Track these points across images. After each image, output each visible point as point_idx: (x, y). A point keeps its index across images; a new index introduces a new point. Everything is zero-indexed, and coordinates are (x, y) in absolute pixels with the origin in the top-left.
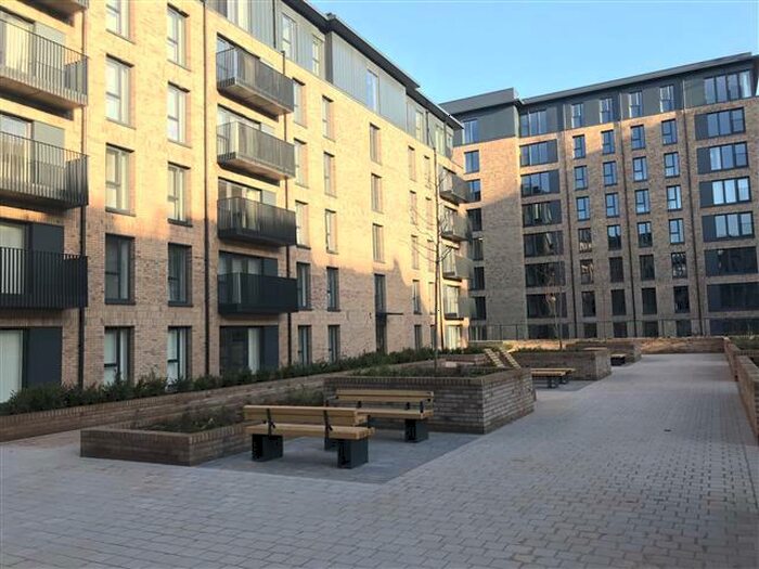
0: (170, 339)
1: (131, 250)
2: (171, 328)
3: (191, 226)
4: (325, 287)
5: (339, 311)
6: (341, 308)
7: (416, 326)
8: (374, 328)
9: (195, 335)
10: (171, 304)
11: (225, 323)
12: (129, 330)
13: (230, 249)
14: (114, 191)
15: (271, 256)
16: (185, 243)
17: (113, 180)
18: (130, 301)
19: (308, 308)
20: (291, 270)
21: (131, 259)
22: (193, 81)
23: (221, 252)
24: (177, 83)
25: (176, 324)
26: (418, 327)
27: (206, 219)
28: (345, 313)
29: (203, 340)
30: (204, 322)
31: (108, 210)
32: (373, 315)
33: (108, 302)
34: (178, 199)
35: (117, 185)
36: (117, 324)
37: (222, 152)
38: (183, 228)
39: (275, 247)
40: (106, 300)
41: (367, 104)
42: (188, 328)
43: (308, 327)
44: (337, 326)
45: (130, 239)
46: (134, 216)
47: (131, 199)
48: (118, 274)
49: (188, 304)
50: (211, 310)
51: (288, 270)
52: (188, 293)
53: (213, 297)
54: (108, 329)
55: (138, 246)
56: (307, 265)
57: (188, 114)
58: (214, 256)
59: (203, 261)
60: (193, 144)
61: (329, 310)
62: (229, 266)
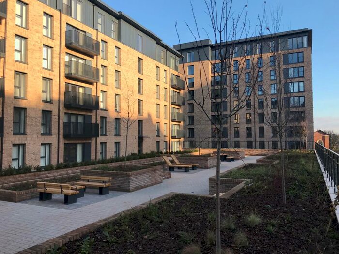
0: (42, 148)
1: (25, 113)
2: (42, 144)
3: (52, 103)
4: (114, 126)
5: (120, 136)
6: (121, 135)
7: (157, 142)
8: (137, 143)
9: (53, 147)
10: (42, 134)
11: (67, 142)
12: (24, 145)
13: (69, 112)
14: (18, 90)
15: (89, 114)
16: (49, 110)
17: (18, 85)
18: (24, 134)
19: (105, 135)
20: (98, 120)
21: (25, 117)
22: (55, 44)
23: (65, 113)
24: (47, 44)
25: (45, 142)
26: (158, 142)
27: (59, 100)
28: (123, 137)
29: (57, 149)
30: (57, 142)
31: (15, 98)
32: (137, 137)
33: (14, 134)
34: (47, 92)
35: (19, 87)
36: (18, 143)
37: (67, 72)
38: (49, 104)
39: (90, 110)
40: (13, 133)
41: (136, 49)
42: (50, 144)
43: (105, 143)
44: (119, 143)
45: (25, 109)
46: (27, 99)
47: (25, 92)
48: (20, 123)
49: (50, 134)
50: (60, 136)
51: (96, 120)
52: (50, 130)
53: (62, 131)
54: (14, 145)
55: (28, 111)
56: (106, 117)
57: (52, 57)
58: (62, 115)
59: (57, 117)
60: (54, 69)
61: (115, 136)
62: (69, 119)
